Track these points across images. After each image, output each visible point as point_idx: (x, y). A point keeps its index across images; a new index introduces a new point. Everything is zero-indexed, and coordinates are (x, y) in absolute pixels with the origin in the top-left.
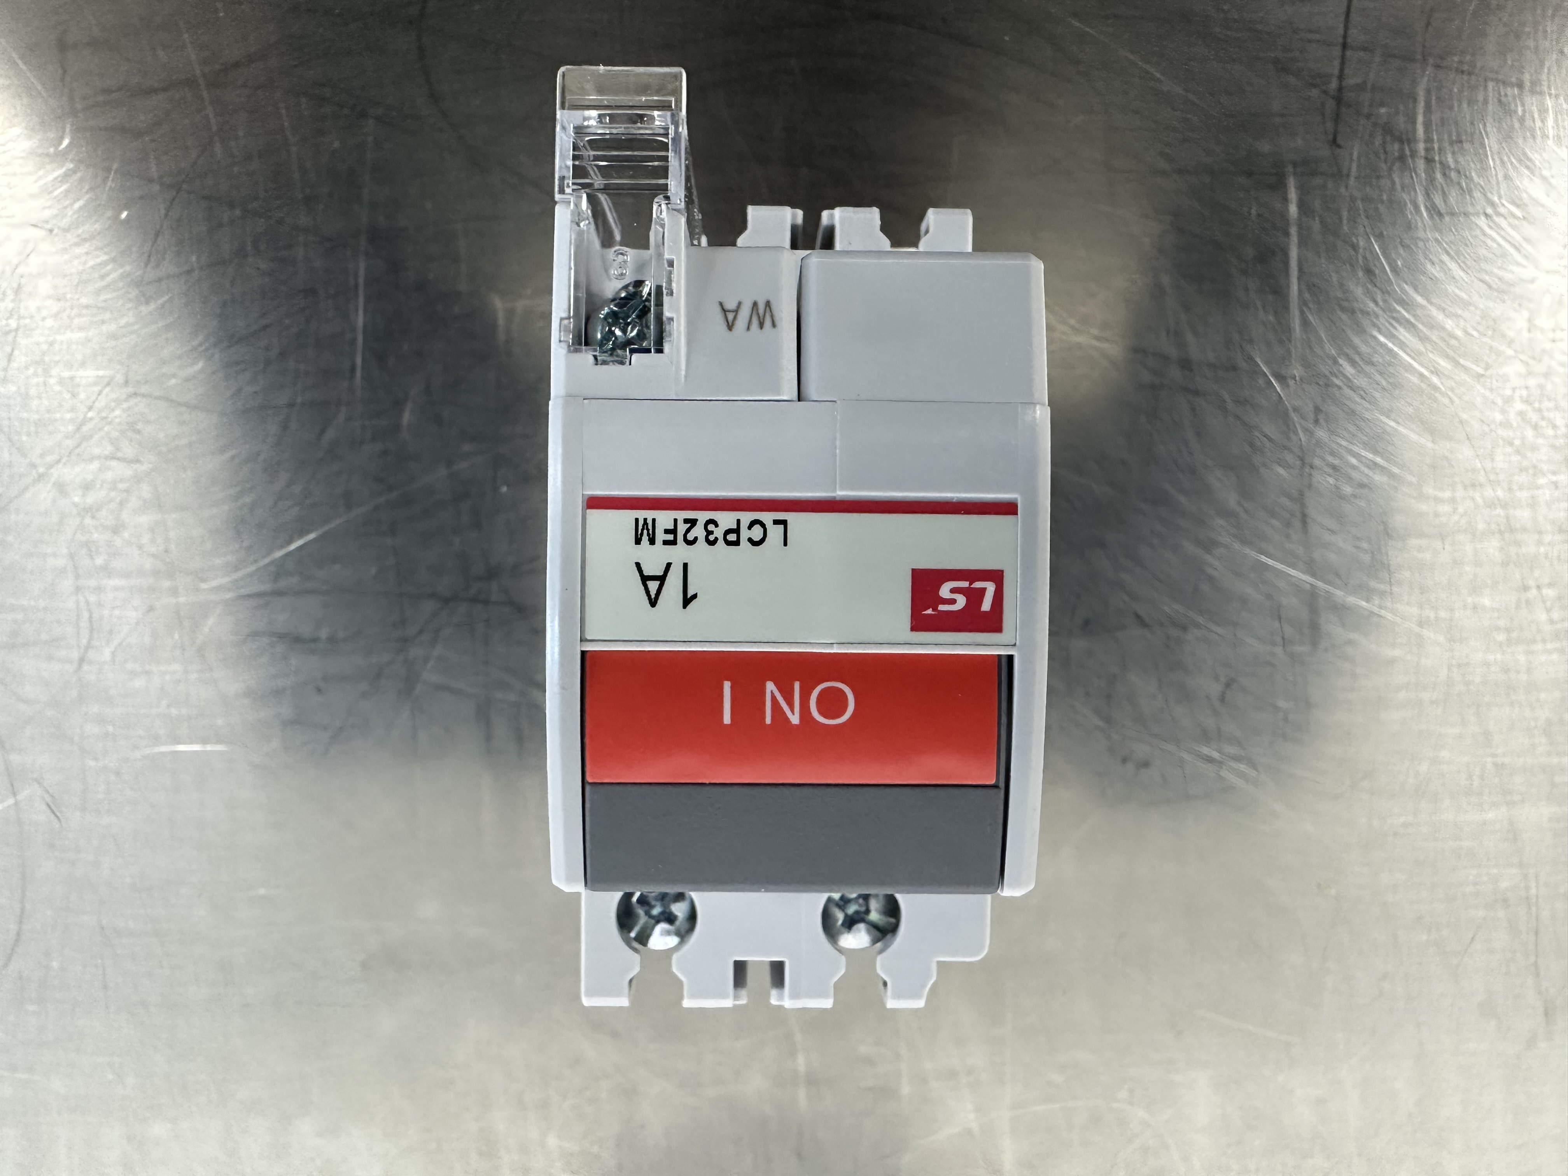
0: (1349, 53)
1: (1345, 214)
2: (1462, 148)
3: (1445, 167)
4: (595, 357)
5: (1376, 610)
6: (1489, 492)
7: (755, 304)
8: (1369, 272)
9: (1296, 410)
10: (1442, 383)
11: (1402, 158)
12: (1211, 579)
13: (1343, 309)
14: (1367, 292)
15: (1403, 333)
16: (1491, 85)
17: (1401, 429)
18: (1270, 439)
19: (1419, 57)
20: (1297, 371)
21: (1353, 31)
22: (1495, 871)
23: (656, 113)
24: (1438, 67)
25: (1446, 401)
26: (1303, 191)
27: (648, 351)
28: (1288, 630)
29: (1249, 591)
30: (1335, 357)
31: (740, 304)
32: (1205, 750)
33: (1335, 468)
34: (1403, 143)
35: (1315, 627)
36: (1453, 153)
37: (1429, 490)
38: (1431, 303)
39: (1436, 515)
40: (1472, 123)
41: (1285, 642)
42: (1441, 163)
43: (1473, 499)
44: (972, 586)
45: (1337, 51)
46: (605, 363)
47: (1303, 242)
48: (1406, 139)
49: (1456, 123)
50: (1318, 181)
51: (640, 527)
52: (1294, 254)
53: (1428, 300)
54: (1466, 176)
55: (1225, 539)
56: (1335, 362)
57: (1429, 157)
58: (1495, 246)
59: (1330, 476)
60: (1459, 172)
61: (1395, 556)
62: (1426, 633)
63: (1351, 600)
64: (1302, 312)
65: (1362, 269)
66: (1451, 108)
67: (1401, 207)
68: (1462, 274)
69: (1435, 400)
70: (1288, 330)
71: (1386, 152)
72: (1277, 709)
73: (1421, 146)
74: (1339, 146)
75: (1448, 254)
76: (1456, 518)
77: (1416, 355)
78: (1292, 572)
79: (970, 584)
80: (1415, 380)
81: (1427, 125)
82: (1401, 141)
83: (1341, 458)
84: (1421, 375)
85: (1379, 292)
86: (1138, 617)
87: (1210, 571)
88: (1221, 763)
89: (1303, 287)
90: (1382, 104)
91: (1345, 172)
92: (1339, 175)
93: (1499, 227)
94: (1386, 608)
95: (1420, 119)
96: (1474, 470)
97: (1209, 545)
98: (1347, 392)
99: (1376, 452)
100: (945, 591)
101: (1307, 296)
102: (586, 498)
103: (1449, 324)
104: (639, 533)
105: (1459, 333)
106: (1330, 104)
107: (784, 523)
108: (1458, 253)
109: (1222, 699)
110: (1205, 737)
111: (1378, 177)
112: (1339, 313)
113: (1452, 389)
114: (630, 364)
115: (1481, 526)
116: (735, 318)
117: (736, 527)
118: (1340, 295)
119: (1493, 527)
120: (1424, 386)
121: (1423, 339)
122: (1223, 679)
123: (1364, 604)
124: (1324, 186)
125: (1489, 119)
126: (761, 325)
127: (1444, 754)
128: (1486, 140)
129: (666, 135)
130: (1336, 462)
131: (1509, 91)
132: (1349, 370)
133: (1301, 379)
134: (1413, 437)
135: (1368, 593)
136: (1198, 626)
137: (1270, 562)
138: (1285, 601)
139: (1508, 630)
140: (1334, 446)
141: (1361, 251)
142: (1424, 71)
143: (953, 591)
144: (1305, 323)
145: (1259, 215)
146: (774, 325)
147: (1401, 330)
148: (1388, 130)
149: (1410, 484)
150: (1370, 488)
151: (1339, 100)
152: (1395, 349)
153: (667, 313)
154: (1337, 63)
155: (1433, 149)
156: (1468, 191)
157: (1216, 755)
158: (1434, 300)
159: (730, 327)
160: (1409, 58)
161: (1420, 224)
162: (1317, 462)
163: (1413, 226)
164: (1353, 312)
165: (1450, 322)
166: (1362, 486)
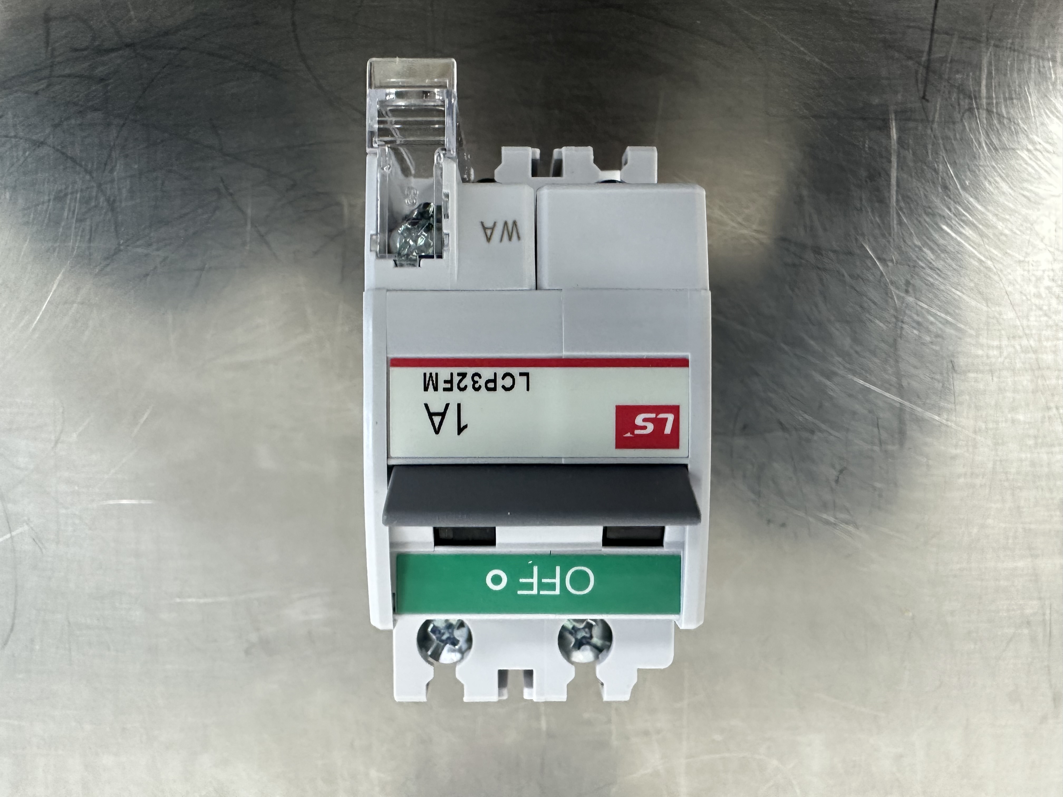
0: (935, 36)
1: (930, 147)
2: (1013, 103)
3: (1000, 115)
4: (395, 261)
5: (944, 422)
6: (1024, 342)
7: (506, 223)
8: (945, 188)
9: (892, 283)
10: (994, 266)
11: (971, 110)
12: (831, 398)
13: (927, 214)
14: (943, 200)
15: (967, 231)
16: (1033, 60)
17: (964, 297)
18: (875, 303)
19: (984, 39)
20: (895, 256)
21: (938, 21)
22: (1021, 602)
23: (436, 90)
24: (996, 46)
25: (996, 278)
26: (900, 130)
27: (432, 257)
28: (884, 435)
29: (857, 407)
30: (921, 247)
31: (495, 224)
32: (825, 516)
33: (918, 323)
34: (972, 99)
35: (902, 433)
36: (1006, 106)
37: (983, 340)
38: (988, 210)
39: (988, 357)
40: (1020, 86)
41: (881, 443)
42: (997, 113)
43: (1014, 347)
44: (658, 417)
45: (927, 34)
46: (402, 265)
47: (901, 167)
48: (974, 96)
49: (1009, 86)
50: (911, 124)
51: (427, 379)
52: (894, 174)
53: (985, 207)
54: (1014, 123)
55: (841, 372)
56: (920, 249)
57: (989, 109)
58: (1033, 171)
59: (914, 328)
60: (1009, 119)
61: (958, 385)
62: (978, 438)
63: (928, 415)
64: (899, 215)
65: (941, 185)
66: (1005, 75)
67: (969, 144)
68: (1010, 191)
69: (990, 278)
70: (889, 228)
71: (959, 105)
72: (875, 489)
73: (984, 101)
74: (927, 101)
75: (1001, 177)
76: (1000, 360)
77: (976, 246)
78: (887, 395)
79: (656, 416)
80: (976, 263)
81: (989, 87)
82: (970, 98)
83: (924, 317)
84: (980, 261)
85: (952, 202)
86: (781, 423)
87: (831, 393)
88: (835, 524)
89: (900, 198)
90: (958, 72)
91: (931, 119)
92: (927, 121)
93: (1036, 158)
94: (952, 421)
95: (984, 82)
96: (1015, 327)
97: (829, 375)
98: (928, 271)
99: (947, 313)
100: (639, 420)
101: (902, 204)
102: (389, 360)
103: (1000, 225)
104: (427, 382)
105: (1007, 232)
106: (922, 70)
107: (527, 375)
108: (1008, 176)
109: (837, 481)
110: (825, 506)
111: (954, 123)
112: (925, 217)
113: (1001, 271)
114: (419, 266)
115: (1019, 365)
116: (492, 234)
117: (493, 378)
118: (925, 204)
119: (1027, 366)
120: (982, 268)
121: (982, 235)
122: (838, 467)
123: (937, 418)
124: (916, 129)
125: (1032, 84)
126: (510, 238)
127: (990, 521)
128: (1029, 99)
129: (443, 106)
130: (920, 319)
131: (1046, 63)
132: (930, 255)
133: (897, 262)
134: (973, 303)
135: (939, 410)
136: (821, 431)
137: (873, 388)
138: (881, 415)
139: (1036, 437)
140: (919, 308)
141: (941, 174)
142: (988, 49)
143: (645, 420)
144: (900, 223)
145: (870, 148)
146: (519, 238)
147: (967, 228)
148: (961, 89)
149: (971, 336)
150: (943, 338)
151: (928, 68)
152: (963, 242)
153: (445, 231)
154: (928, 42)
155: (993, 104)
156: (1016, 133)
157: (832, 519)
158: (990, 208)
159: (489, 239)
160: (976, 40)
161: (982, 155)
162: (906, 319)
163: (977, 156)
164: (934, 215)
165: (1001, 223)
166: (937, 336)
